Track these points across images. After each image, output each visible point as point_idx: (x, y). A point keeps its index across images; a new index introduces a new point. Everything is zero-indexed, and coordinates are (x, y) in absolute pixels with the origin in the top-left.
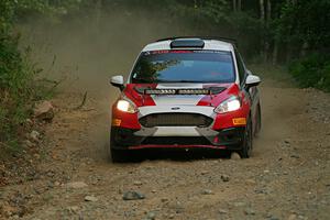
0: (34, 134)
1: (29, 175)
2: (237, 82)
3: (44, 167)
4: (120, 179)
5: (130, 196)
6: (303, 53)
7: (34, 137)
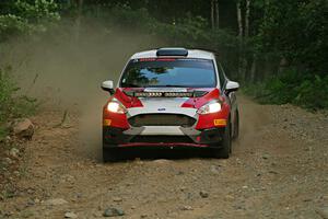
0: (14, 152)
1: (9, 192)
2: (218, 87)
3: (24, 184)
4: (99, 196)
5: (109, 213)
6: (281, 69)
7: (14, 154)
